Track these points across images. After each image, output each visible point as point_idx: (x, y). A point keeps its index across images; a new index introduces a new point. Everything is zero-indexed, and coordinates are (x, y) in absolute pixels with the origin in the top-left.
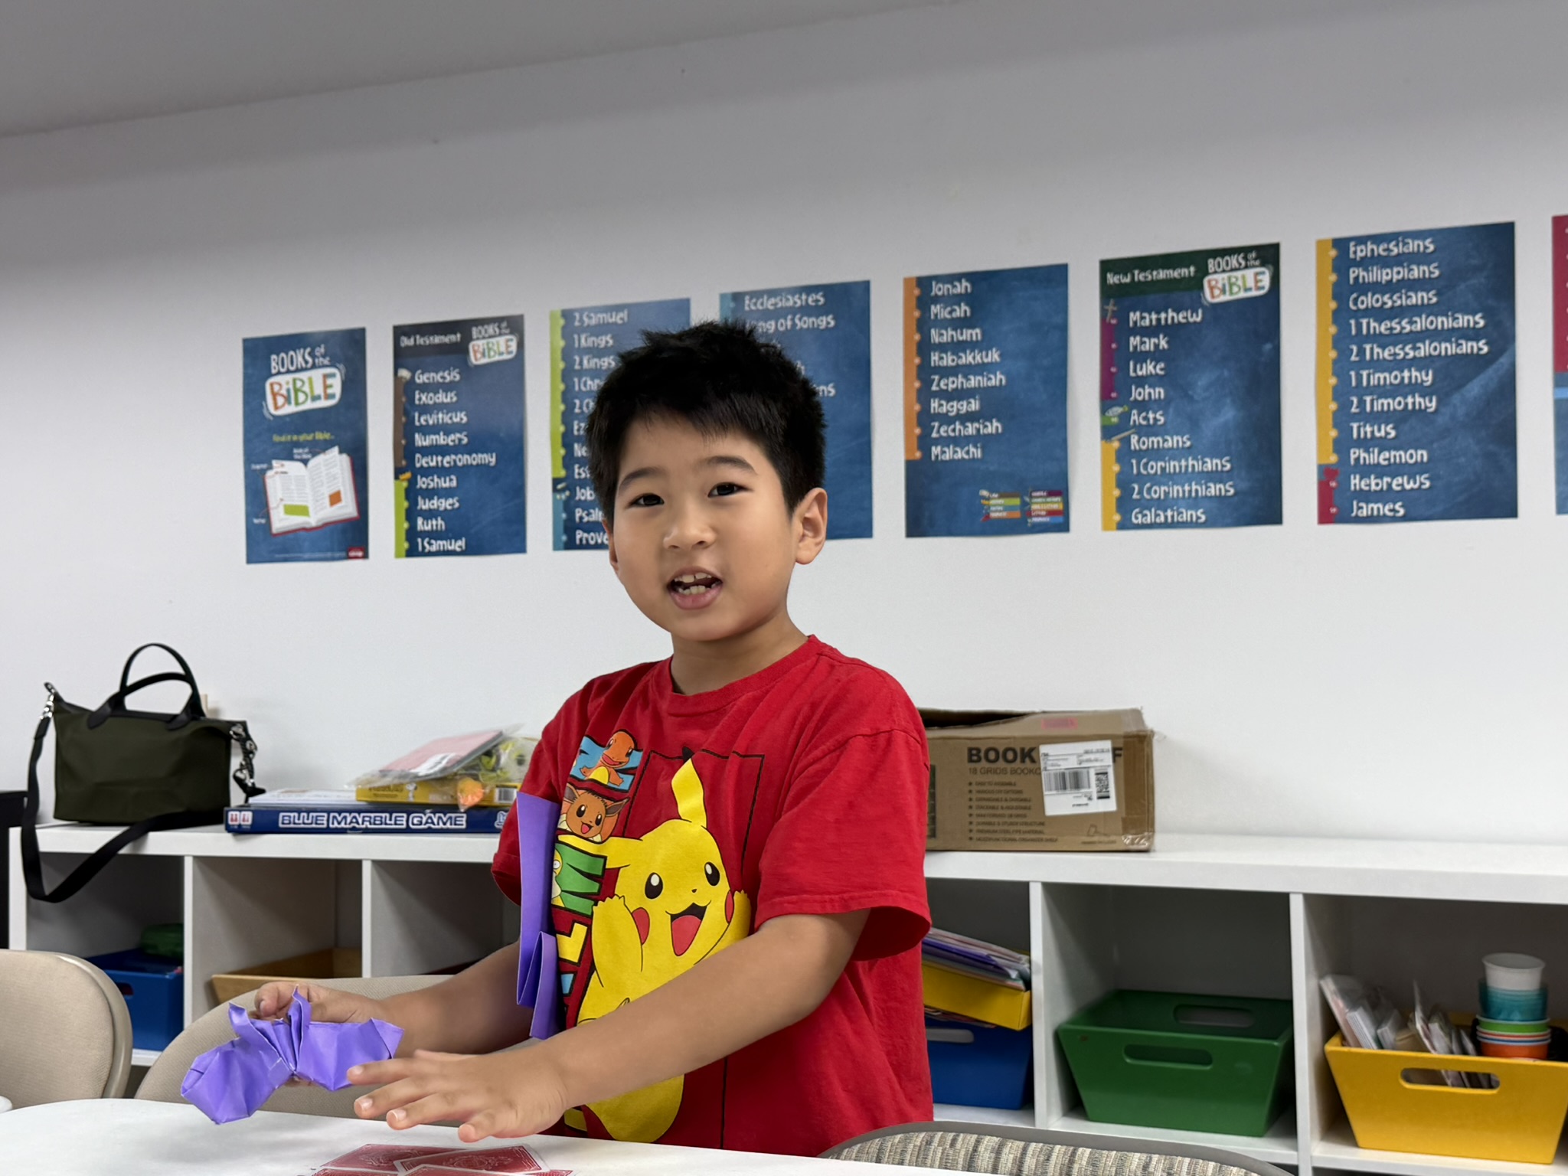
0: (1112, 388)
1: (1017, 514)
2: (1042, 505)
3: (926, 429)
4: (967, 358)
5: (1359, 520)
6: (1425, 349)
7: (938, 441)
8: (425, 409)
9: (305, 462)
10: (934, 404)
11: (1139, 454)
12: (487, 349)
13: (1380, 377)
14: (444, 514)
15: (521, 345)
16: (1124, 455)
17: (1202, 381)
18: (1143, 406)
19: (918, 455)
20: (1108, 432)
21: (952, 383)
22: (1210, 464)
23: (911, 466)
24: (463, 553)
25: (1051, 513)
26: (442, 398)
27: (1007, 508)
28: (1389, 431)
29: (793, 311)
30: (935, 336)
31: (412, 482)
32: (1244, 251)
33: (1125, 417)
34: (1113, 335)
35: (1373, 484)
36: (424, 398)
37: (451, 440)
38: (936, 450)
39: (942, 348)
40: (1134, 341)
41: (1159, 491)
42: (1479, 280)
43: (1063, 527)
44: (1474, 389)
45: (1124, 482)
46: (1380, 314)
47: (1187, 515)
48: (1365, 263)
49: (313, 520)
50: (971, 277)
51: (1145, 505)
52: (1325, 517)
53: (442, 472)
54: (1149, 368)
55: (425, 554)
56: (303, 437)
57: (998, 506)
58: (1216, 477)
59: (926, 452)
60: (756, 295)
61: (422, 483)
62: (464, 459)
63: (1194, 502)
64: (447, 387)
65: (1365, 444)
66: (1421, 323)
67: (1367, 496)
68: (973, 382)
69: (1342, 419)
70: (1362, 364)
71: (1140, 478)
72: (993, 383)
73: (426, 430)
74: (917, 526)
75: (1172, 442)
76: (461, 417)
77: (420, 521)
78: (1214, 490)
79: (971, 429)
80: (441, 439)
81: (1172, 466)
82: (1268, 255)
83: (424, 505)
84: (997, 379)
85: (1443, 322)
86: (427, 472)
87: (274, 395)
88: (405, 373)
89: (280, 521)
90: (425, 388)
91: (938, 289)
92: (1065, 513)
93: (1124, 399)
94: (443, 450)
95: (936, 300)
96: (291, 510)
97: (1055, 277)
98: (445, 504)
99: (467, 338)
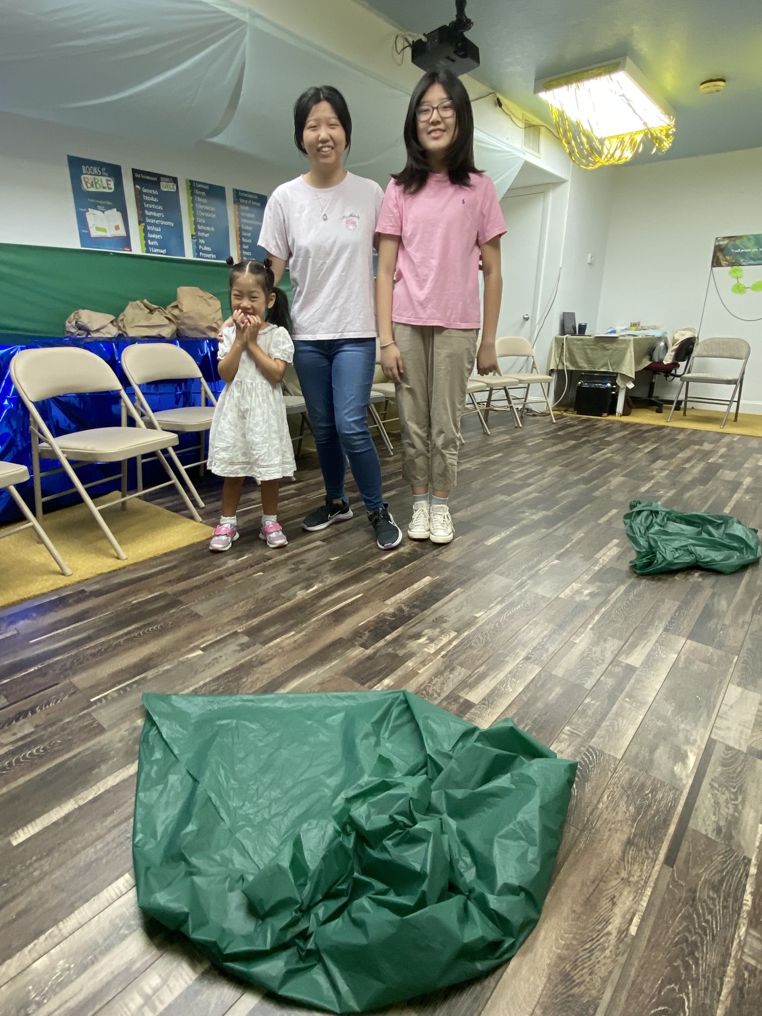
8: (148, 202)
9: (103, 212)
12: (166, 187)
14: (157, 240)
15: (177, 188)
26: (152, 199)
29: (251, 199)
31: (145, 227)
36: (147, 198)
37: (158, 215)
49: (109, 234)
53: (156, 225)
56: (101, 202)
60: (242, 191)
61: (149, 228)
62: (163, 223)
73: (150, 210)
77: (149, 241)
80: (155, 214)
83: (150, 236)
86: (151, 224)
87: (86, 183)
88: (138, 187)
89: (94, 233)
90: (146, 194)
94: (156, 218)
96: (98, 229)
98: (158, 237)
99: (159, 182)
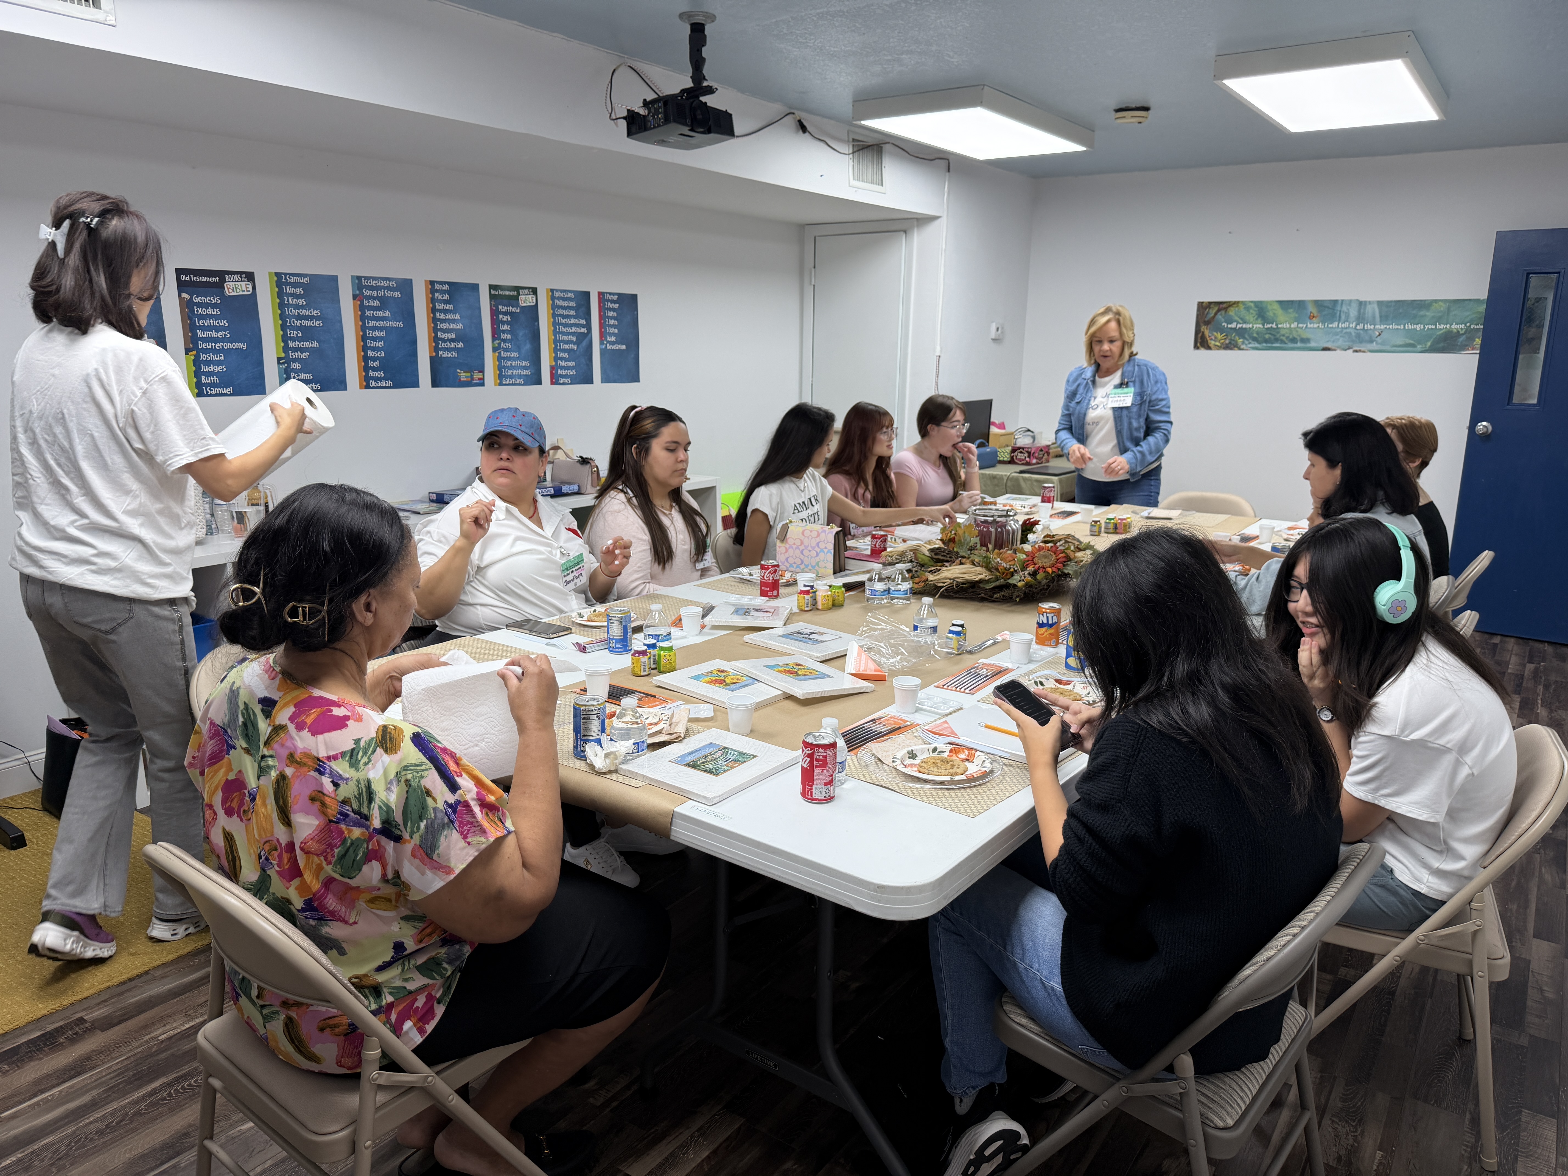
0: (496, 334)
1: (469, 379)
2: (477, 376)
3: (437, 344)
4: (449, 316)
5: (561, 384)
6: (574, 330)
7: (442, 349)
8: (201, 317)
10: (439, 334)
11: (504, 358)
12: (235, 288)
13: (564, 338)
14: (217, 374)
15: (254, 288)
16: (500, 358)
17: (521, 334)
18: (505, 341)
19: (434, 354)
20: (495, 350)
21: (445, 326)
22: (525, 363)
23: (431, 358)
24: (231, 395)
25: (479, 379)
26: (210, 311)
27: (466, 377)
28: (566, 355)
29: (384, 288)
30: (438, 307)
31: (197, 357)
32: (529, 288)
33: (499, 344)
34: (494, 313)
35: (563, 372)
36: (200, 311)
37: (220, 334)
38: (441, 353)
39: (440, 311)
40: (501, 316)
41: (510, 372)
42: (583, 309)
43: (483, 385)
44: (584, 343)
45: (500, 368)
46: (564, 317)
47: (518, 381)
48: (559, 298)
50: (449, 283)
51: (507, 377)
52: (552, 383)
53: (216, 351)
54: (506, 327)
55: (208, 395)
57: (463, 376)
58: (525, 368)
59: (437, 354)
60: (367, 278)
61: (203, 357)
62: (228, 346)
63: (520, 376)
64: (214, 306)
65: (562, 359)
66: (572, 321)
67: (562, 376)
68: (452, 326)
69: (556, 350)
70: (560, 333)
71: (505, 367)
72: (459, 327)
73: (204, 329)
74: (436, 383)
75: (514, 355)
76: (224, 323)
77: (203, 378)
78: (526, 372)
79: (453, 345)
80: (214, 334)
81: (514, 363)
82: (534, 291)
83: (205, 369)
84: (460, 326)
85: (577, 321)
86: (206, 351)
88: (185, 295)
90: (199, 305)
91: (438, 287)
92: (483, 379)
93: (499, 338)
94: (216, 340)
95: (437, 291)
97: (475, 287)
98: (217, 369)
99: (223, 281)
